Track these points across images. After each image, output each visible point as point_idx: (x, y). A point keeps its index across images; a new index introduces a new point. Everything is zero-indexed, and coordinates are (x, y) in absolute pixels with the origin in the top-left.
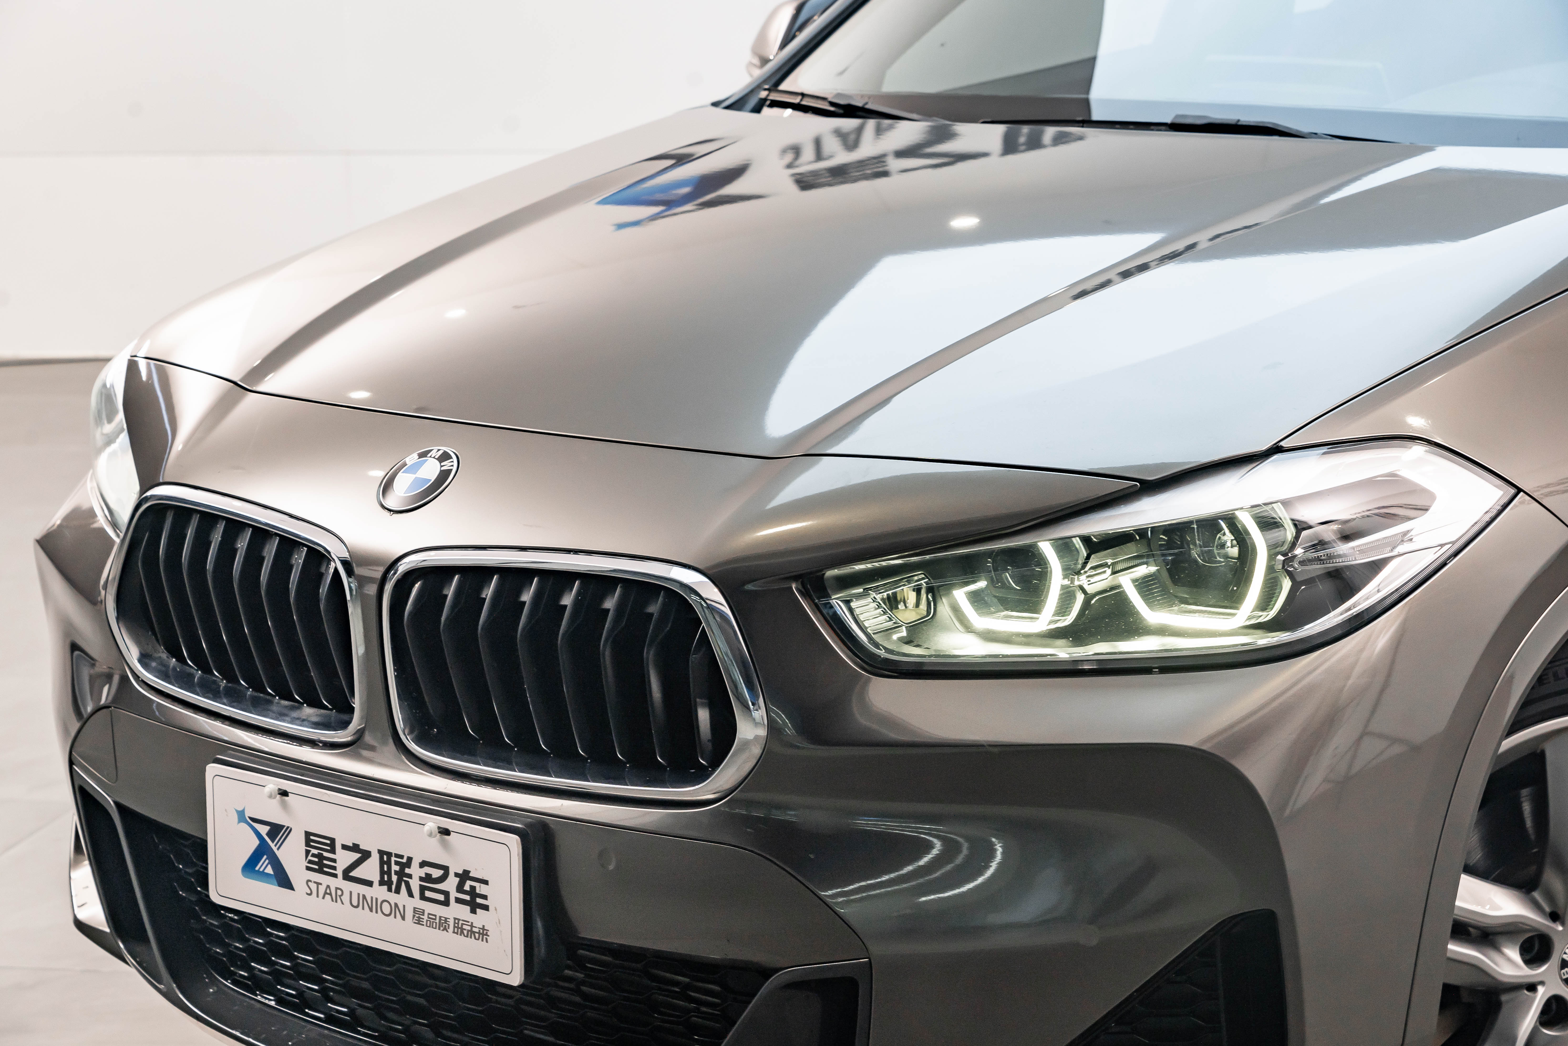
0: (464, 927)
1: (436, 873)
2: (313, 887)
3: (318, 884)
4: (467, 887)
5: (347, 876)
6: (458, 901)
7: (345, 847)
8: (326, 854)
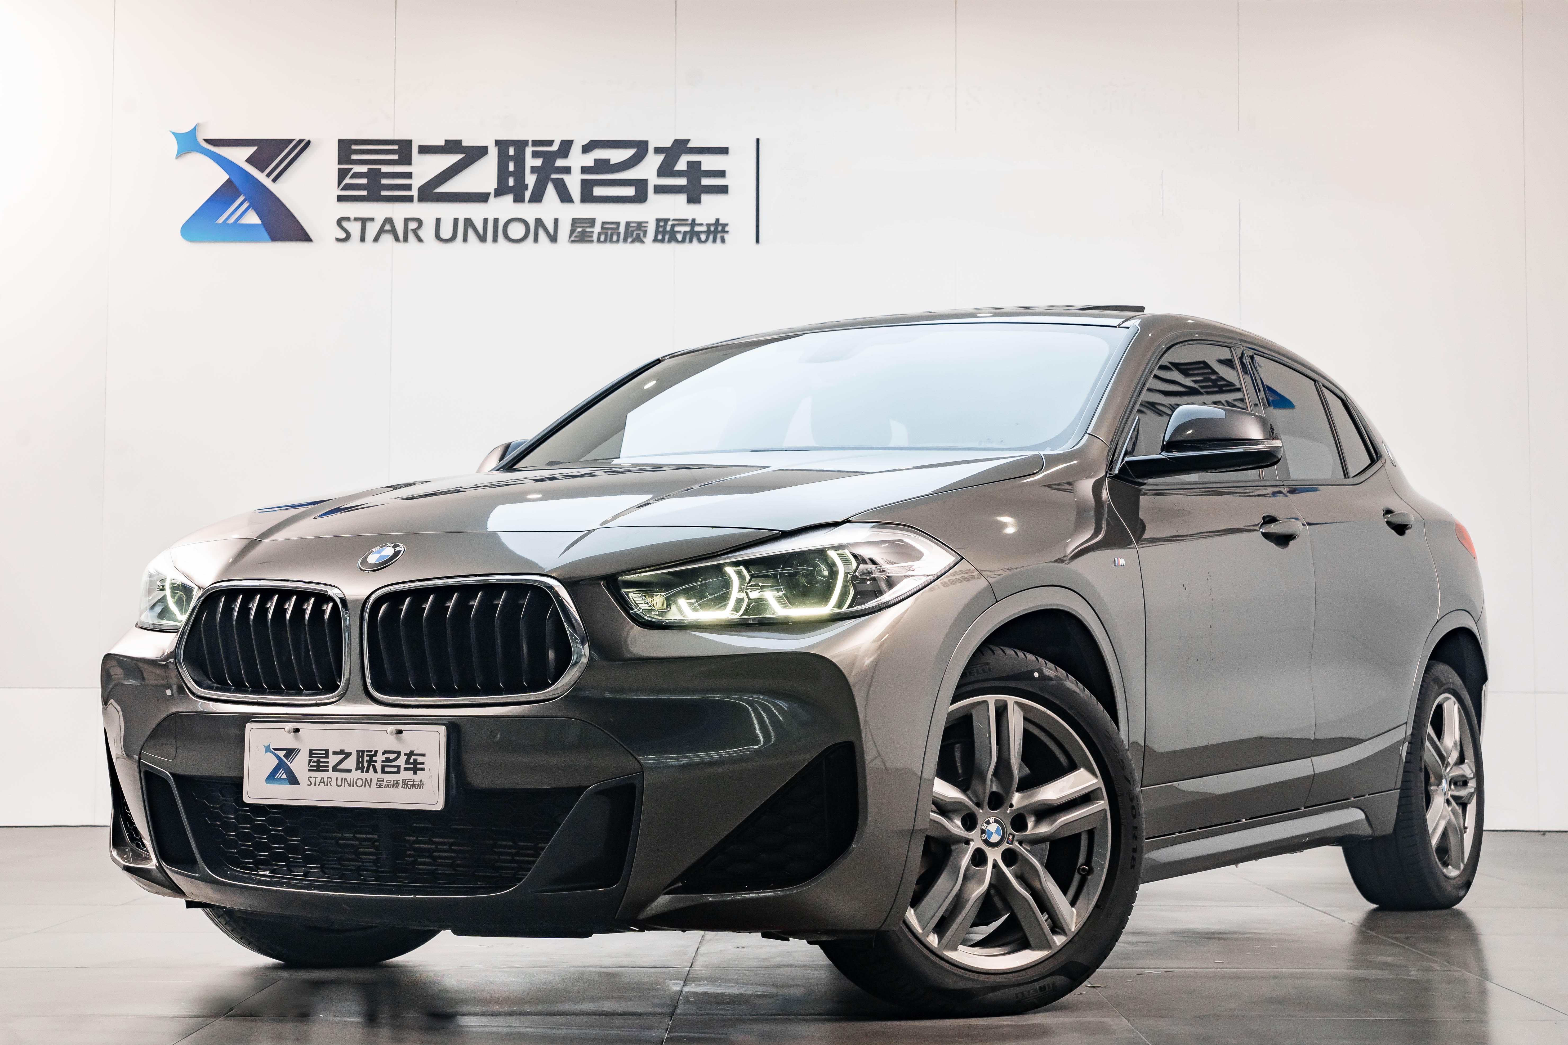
0: (409, 783)
1: (392, 756)
2: (312, 780)
3: (316, 778)
4: (412, 760)
5: (335, 769)
6: (406, 769)
7: (334, 753)
8: (322, 760)
